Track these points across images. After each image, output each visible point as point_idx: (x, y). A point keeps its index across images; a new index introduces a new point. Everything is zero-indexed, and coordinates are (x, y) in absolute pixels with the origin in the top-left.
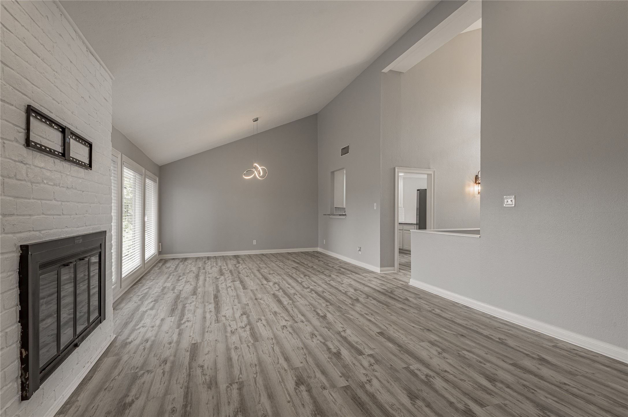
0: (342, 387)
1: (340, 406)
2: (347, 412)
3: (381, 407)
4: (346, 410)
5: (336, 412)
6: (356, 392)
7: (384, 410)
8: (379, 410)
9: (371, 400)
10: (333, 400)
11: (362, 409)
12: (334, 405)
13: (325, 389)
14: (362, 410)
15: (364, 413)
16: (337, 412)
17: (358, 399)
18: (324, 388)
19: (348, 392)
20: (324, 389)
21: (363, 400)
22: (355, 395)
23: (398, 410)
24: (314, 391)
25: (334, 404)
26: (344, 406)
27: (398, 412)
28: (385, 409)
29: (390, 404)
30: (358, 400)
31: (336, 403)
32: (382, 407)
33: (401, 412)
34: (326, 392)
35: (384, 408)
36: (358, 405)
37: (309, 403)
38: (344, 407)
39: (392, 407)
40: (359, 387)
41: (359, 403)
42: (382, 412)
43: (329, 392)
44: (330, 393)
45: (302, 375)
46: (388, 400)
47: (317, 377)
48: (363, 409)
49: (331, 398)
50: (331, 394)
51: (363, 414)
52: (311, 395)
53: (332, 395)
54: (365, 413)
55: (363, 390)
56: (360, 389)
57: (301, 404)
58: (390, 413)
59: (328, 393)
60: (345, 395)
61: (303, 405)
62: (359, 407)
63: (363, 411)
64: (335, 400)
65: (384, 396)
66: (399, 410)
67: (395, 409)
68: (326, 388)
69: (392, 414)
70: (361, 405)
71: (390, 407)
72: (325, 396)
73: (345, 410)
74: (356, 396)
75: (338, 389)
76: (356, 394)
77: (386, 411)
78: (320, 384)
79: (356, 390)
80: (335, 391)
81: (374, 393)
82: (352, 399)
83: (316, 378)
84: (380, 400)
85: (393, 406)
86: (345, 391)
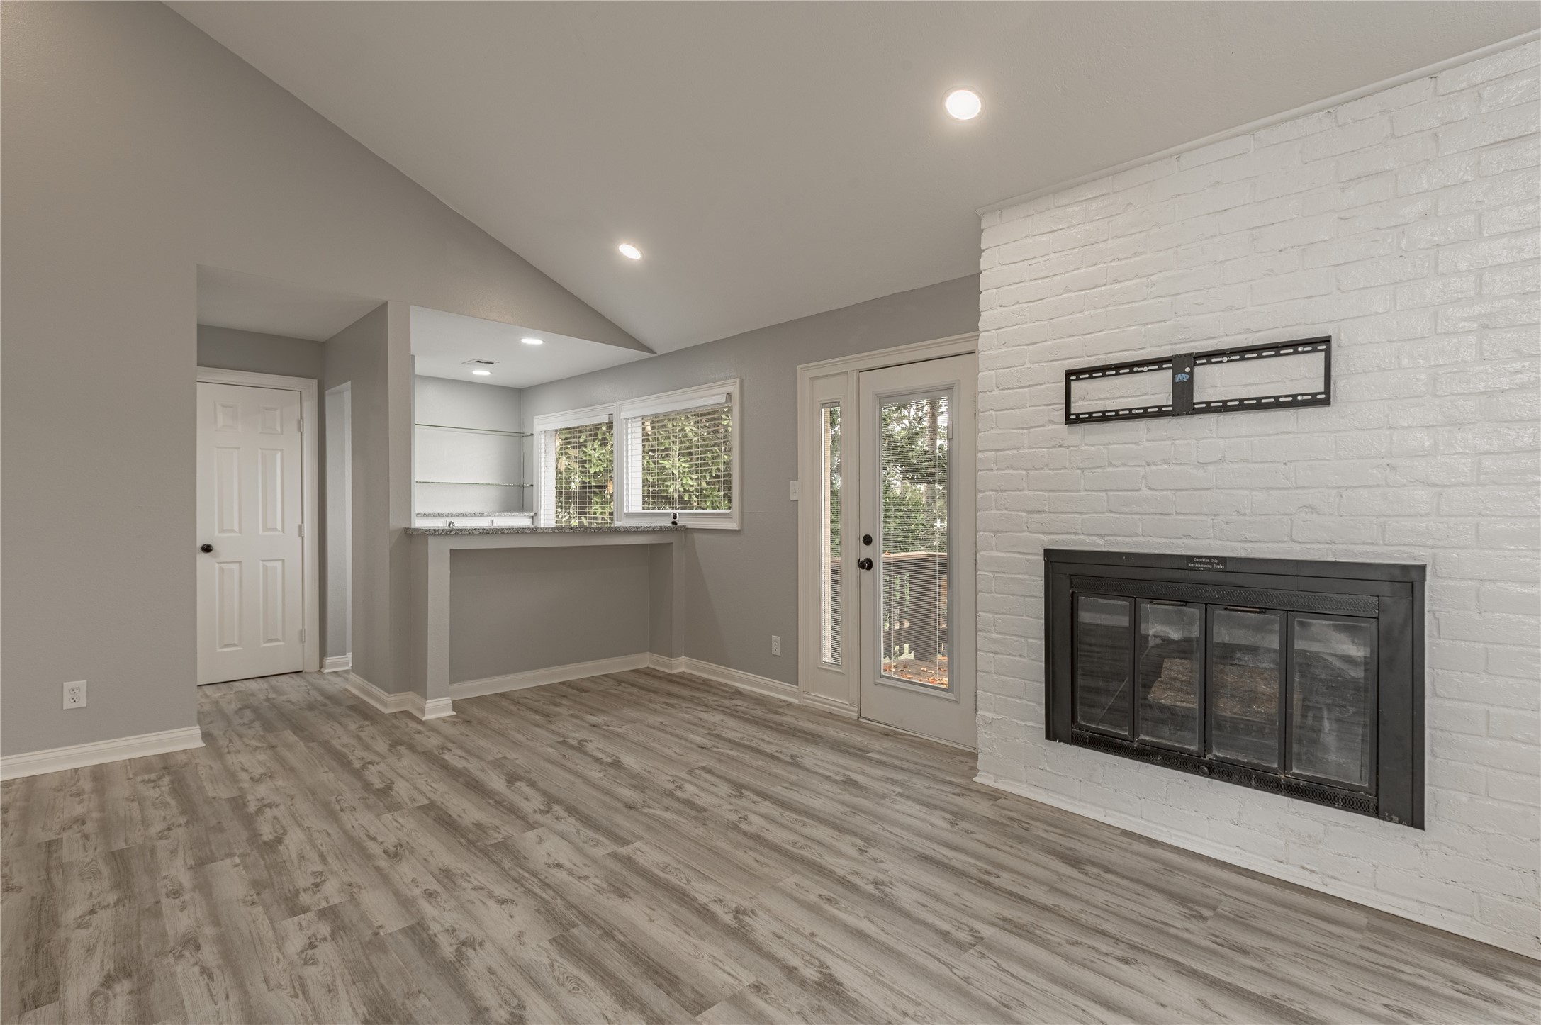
0: (713, 1005)
1: (700, 956)
2: (681, 946)
3: (606, 978)
4: (684, 949)
5: (704, 940)
6: (671, 1000)
7: (598, 971)
8: (610, 968)
9: (630, 987)
10: (720, 964)
11: (648, 962)
12: (712, 953)
13: (753, 985)
14: (648, 960)
15: (643, 954)
16: (702, 941)
17: (663, 982)
18: (757, 988)
19: (691, 995)
20: (757, 984)
21: (650, 982)
22: (672, 991)
23: (565, 979)
24: (778, 974)
25: (715, 955)
26: (690, 957)
27: (566, 975)
28: (595, 974)
29: (581, 991)
30: (661, 980)
31: (710, 960)
32: (602, 977)
33: (559, 978)
34: (748, 978)
35: (597, 976)
36: (660, 967)
37: (770, 943)
38: (690, 955)
39: (578, 985)
40: (665, 1017)
41: (657, 973)
42: (603, 965)
43: (741, 981)
44: (736, 978)
45: (844, 1010)
46: (586, 1000)
47: (796, 1016)
48: (646, 961)
49: (727, 968)
50: (732, 976)
51: (646, 952)
52: (778, 962)
53: (730, 974)
54: (641, 954)
55: (652, 1010)
56: (663, 1012)
57: (785, 937)
58: (585, 969)
59: (740, 978)
60: (698, 984)
61: (780, 937)
62: (658, 964)
63: (646, 958)
64: (717, 965)
65: (595, 1008)
66: (561, 982)
67: (571, 980)
68: (753, 990)
69: (579, 967)
70: (654, 970)
71: (582, 984)
72: (745, 968)
73: (686, 950)
74: (670, 989)
75: (722, 995)
76: (669, 994)
77: (595, 971)
78: (773, 996)
79: (672, 1005)
80: (726, 987)
81: (621, 1010)
82: (676, 977)
83: (798, 1013)
84: (607, 995)
85: (574, 988)
86: (702, 995)
